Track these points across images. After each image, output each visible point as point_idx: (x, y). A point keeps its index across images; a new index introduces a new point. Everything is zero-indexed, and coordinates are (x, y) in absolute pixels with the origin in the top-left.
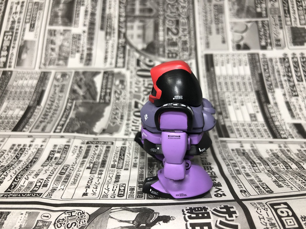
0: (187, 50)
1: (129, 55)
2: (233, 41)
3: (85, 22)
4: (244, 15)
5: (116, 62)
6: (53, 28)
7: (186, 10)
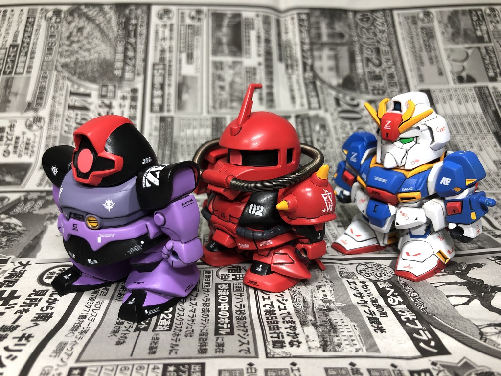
0: (396, 85)
1: (323, 93)
2: (452, 73)
3: (259, 51)
4: (461, 39)
5: (309, 103)
6: (219, 59)
7: (385, 35)
